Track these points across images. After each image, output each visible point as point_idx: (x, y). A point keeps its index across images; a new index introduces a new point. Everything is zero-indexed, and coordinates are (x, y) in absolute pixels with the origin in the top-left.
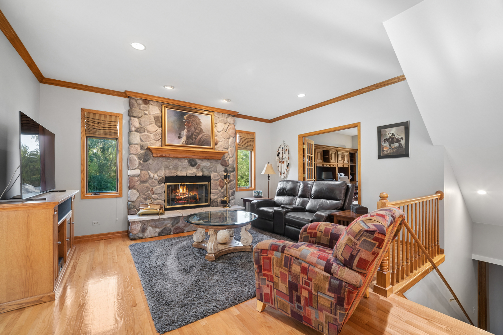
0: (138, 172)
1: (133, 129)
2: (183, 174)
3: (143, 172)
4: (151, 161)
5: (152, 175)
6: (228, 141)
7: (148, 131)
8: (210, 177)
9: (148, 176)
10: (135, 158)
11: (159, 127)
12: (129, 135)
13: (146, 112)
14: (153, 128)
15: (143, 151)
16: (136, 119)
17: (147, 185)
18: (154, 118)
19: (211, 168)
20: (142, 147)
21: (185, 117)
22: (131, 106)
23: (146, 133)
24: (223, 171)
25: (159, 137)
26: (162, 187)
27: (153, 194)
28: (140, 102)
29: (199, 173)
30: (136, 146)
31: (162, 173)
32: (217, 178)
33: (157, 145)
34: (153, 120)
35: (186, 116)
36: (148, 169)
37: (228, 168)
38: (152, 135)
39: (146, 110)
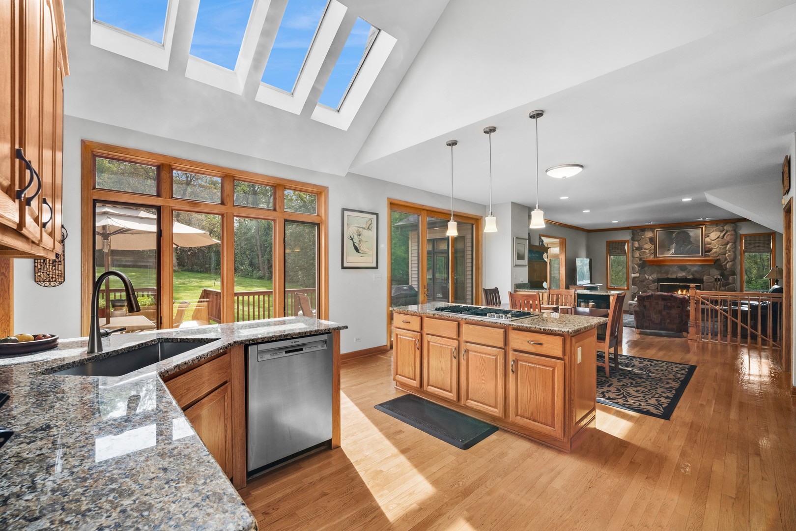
0: (638, 275)
1: (634, 248)
2: (674, 276)
3: (641, 275)
4: (646, 269)
5: (647, 277)
6: (726, 247)
7: (645, 249)
8: (703, 279)
9: (644, 278)
10: (636, 266)
11: (653, 245)
12: (632, 252)
13: (643, 237)
14: (648, 246)
15: (641, 262)
16: (637, 242)
17: (644, 283)
18: (649, 239)
19: (703, 272)
20: (640, 259)
21: (674, 235)
22: (633, 234)
23: (643, 250)
24: (718, 275)
25: (653, 251)
26: (655, 285)
27: (649, 290)
28: (638, 231)
29: (689, 276)
30: (637, 259)
31: (655, 276)
32: (711, 281)
33: (651, 258)
34: (648, 241)
35: (675, 233)
36: (645, 273)
37: (725, 272)
38: (647, 251)
39: (643, 235)
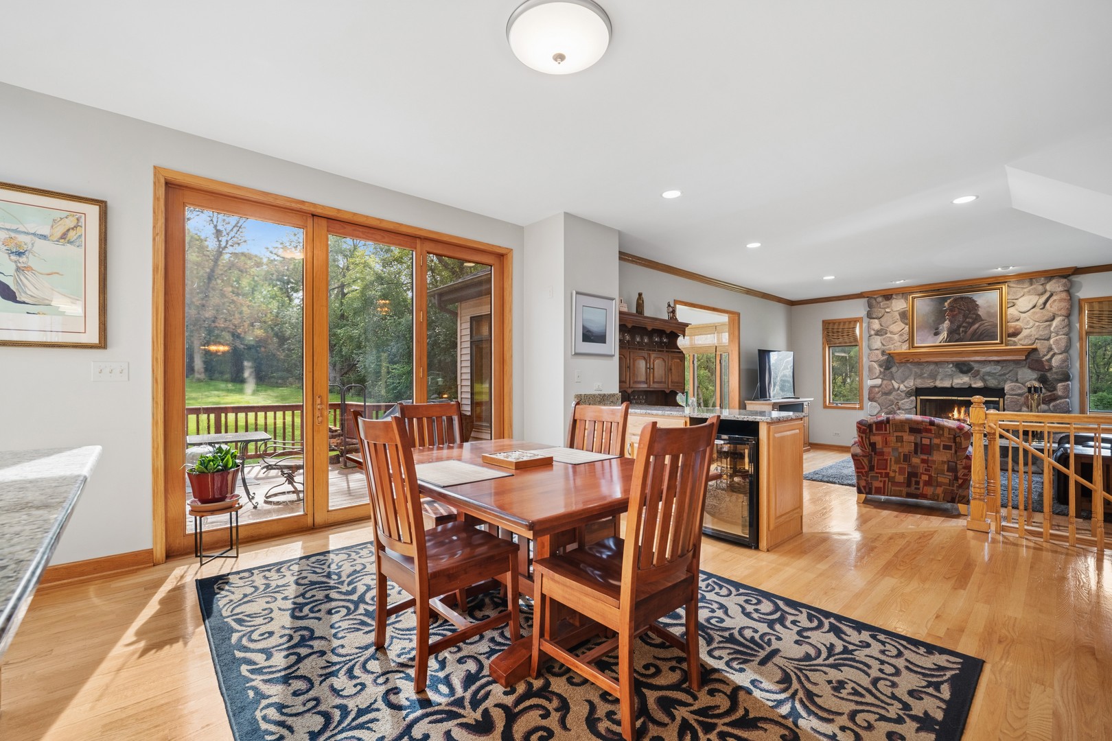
0: (879, 381)
1: (873, 332)
2: (947, 384)
3: (885, 382)
4: (894, 369)
5: (896, 385)
6: (1050, 326)
7: (891, 333)
8: (1003, 389)
9: (891, 387)
10: (875, 365)
11: (906, 324)
12: (869, 340)
13: (887, 310)
14: (898, 327)
15: (885, 357)
16: (876, 321)
17: (891, 397)
18: (900, 314)
19: (1004, 374)
20: (883, 353)
21: (946, 304)
22: (870, 306)
23: (889, 335)
24: (1035, 380)
25: (906, 337)
26: (912, 401)
27: (899, 409)
28: (880, 299)
29: (975, 383)
30: (876, 351)
31: (911, 383)
32: (1020, 392)
33: (904, 348)
34: (898, 317)
35: (949, 301)
36: (893, 378)
37: (1048, 375)
38: (896, 337)
39: (888, 307)
